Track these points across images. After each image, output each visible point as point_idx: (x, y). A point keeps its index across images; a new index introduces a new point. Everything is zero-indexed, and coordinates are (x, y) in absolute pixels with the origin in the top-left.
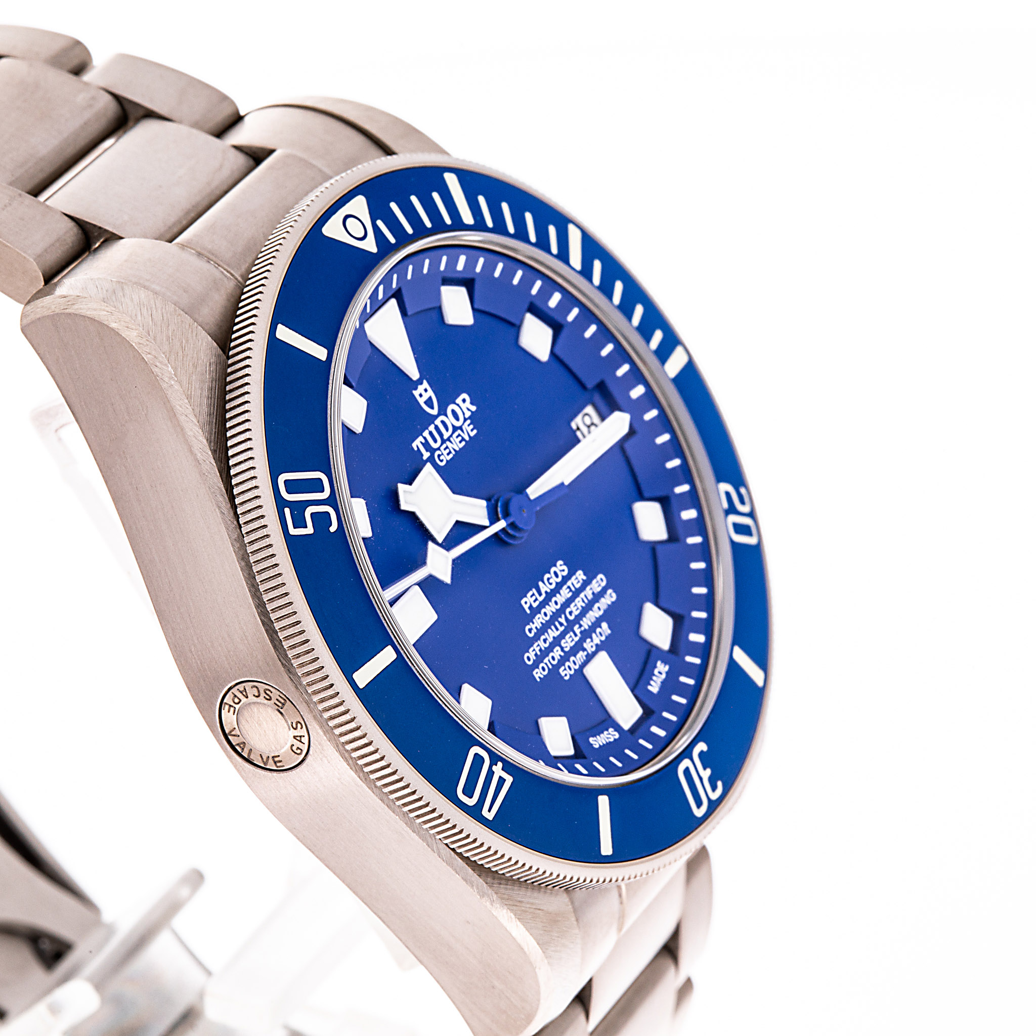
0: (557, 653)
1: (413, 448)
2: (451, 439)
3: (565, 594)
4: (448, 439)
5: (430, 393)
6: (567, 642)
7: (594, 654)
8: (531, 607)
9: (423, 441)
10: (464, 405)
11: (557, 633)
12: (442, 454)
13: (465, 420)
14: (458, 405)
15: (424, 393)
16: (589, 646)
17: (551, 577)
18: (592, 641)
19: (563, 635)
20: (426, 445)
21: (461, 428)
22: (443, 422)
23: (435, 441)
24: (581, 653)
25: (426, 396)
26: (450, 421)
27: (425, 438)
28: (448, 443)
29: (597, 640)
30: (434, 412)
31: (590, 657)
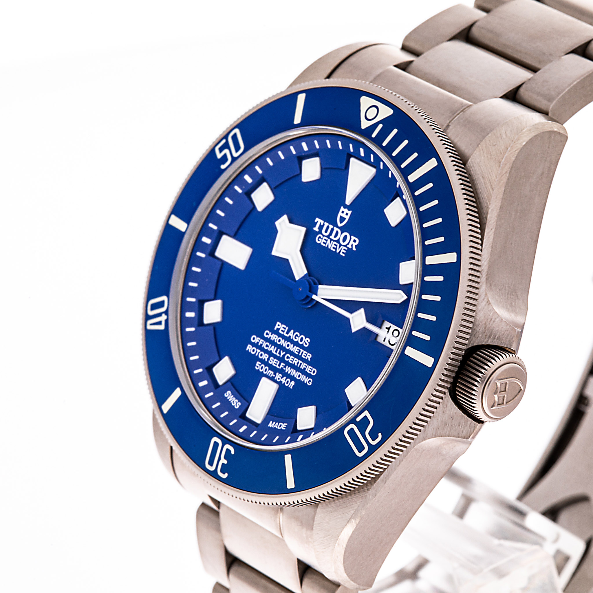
0: (265, 357)
1: (315, 219)
2: (332, 242)
3: (295, 349)
4: (331, 240)
5: (347, 218)
6: (273, 361)
7: (276, 381)
8: (278, 329)
9: (322, 224)
10: (353, 242)
11: (274, 352)
12: (322, 239)
13: (346, 246)
14: (351, 238)
15: (345, 213)
16: (278, 376)
17: (299, 337)
18: (282, 378)
19: (275, 357)
20: (321, 227)
21: (340, 245)
22: (337, 232)
23: (326, 232)
24: (273, 373)
25: (344, 215)
26: (340, 236)
27: (324, 224)
28: (329, 240)
29: (283, 380)
30: (340, 225)
31: (272, 379)
